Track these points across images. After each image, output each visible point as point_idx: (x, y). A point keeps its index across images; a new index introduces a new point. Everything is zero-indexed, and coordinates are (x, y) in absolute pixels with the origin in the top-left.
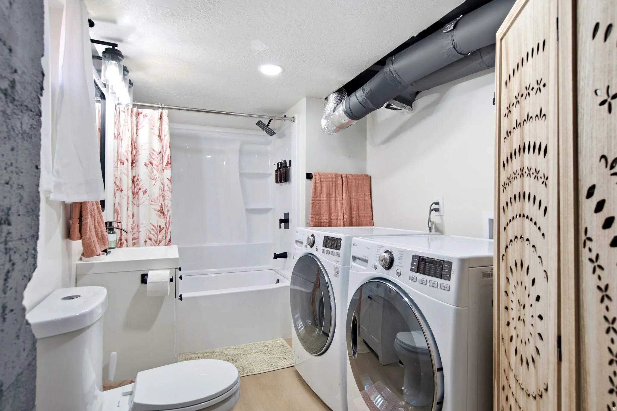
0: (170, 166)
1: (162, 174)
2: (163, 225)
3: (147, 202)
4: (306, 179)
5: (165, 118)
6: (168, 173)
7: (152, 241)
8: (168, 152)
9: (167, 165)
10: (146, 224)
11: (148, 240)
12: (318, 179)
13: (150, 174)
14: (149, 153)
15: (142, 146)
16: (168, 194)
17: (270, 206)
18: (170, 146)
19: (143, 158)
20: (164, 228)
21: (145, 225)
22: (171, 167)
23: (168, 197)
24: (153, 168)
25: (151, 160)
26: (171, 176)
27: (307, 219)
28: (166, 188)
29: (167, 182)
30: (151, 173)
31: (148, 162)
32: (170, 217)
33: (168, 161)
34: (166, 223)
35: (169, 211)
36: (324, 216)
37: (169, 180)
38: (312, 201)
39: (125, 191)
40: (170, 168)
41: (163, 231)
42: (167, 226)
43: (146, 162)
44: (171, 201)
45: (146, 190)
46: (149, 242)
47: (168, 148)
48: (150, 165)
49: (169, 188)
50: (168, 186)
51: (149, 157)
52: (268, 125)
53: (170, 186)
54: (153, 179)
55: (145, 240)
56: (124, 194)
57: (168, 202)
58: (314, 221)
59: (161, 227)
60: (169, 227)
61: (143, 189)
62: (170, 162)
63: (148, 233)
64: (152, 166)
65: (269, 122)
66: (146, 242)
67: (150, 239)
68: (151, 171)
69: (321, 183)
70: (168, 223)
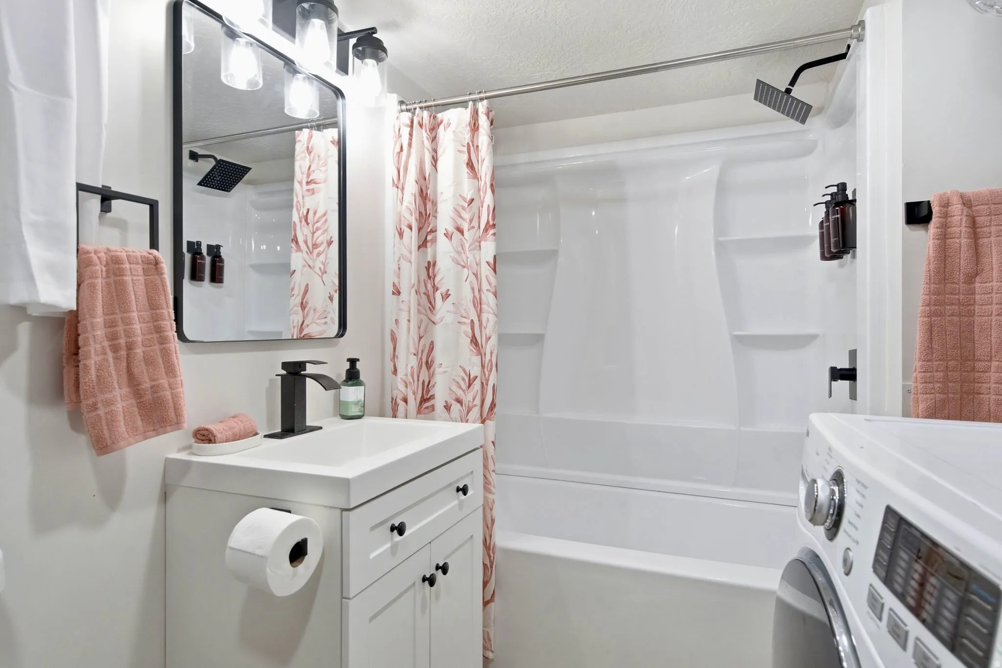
0: (492, 231)
1: (479, 251)
2: (476, 371)
3: (449, 318)
4: (905, 225)
5: (483, 121)
6: (489, 249)
7: (462, 406)
8: (488, 199)
9: (486, 230)
10: (447, 367)
11: (454, 403)
12: (957, 218)
13: (456, 255)
14: (454, 208)
15: (442, 193)
16: (489, 299)
17: (811, 330)
18: (492, 185)
19: (444, 221)
20: (476, 377)
21: (447, 369)
22: (494, 234)
23: (488, 305)
24: (464, 240)
25: (460, 221)
26: (495, 256)
27: (905, 376)
28: (485, 286)
29: (486, 271)
30: (458, 253)
31: (451, 229)
32: (491, 353)
33: (488, 222)
34: (483, 366)
35: (490, 338)
36: (993, 369)
37: (489, 265)
38: (928, 305)
39: (404, 295)
40: (493, 238)
41: (477, 385)
42: (487, 373)
43: (447, 228)
44: (496, 315)
45: (448, 290)
46: (456, 407)
47: (489, 191)
48: (457, 235)
49: (490, 284)
50: (486, 278)
51: (453, 214)
52: (788, 91)
53: (493, 280)
54: (464, 267)
55: (446, 402)
56: (402, 301)
57: (489, 317)
58: (937, 385)
59: (471, 377)
60: (489, 375)
61: (442, 290)
62: (491, 223)
63: (454, 388)
64: (462, 237)
65: (793, 82)
66: (448, 407)
67: (459, 401)
68: (460, 249)
69: (975, 233)
70: (488, 365)
